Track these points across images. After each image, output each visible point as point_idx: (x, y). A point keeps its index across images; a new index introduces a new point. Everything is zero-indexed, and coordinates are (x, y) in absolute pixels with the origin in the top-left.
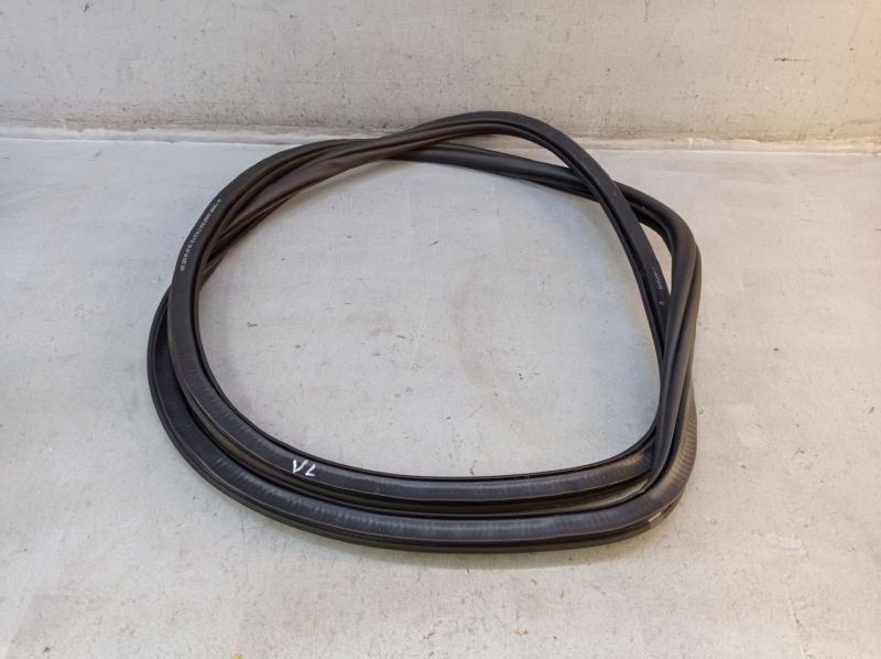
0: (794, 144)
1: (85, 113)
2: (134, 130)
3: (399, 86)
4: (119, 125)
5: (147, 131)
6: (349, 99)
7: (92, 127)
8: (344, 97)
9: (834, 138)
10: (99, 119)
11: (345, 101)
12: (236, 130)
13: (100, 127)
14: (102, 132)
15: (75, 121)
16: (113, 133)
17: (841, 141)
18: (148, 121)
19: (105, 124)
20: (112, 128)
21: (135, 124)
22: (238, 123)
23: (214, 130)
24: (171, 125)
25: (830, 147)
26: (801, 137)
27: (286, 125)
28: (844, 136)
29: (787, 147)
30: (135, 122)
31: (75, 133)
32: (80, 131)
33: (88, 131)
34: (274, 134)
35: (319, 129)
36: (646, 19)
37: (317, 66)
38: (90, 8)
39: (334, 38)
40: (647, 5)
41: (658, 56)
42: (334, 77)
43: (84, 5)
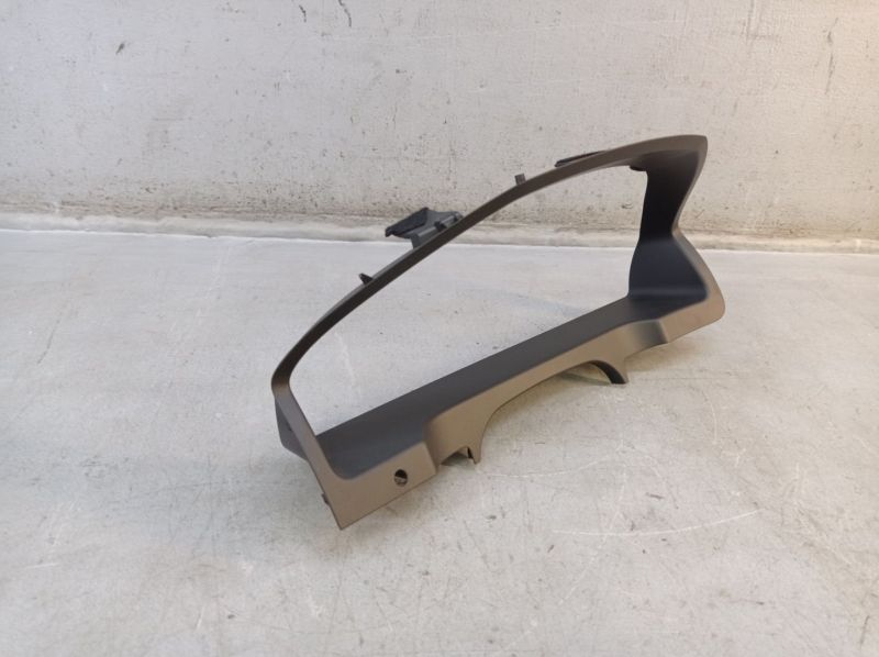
1: (91, 193)
2: (157, 219)
4: (136, 211)
5: (176, 220)
6: (455, 183)
7: (97, 213)
8: (448, 179)
10: (109, 202)
11: (450, 184)
12: (301, 221)
13: (109, 213)
14: (111, 220)
15: (73, 204)
16: (126, 221)
18: (178, 208)
19: (117, 209)
20: (127, 216)
21: (161, 210)
22: (304, 213)
23: (271, 222)
24: (211, 214)
27: (368, 215)
30: (161, 208)
31: (73, 222)
32: (79, 218)
33: (91, 220)
34: (350, 226)
36: (827, 90)
37: (421, 138)
38: (126, 48)
39: (448, 102)
40: (831, 73)
41: (834, 137)
42: (440, 153)
43: (119, 44)
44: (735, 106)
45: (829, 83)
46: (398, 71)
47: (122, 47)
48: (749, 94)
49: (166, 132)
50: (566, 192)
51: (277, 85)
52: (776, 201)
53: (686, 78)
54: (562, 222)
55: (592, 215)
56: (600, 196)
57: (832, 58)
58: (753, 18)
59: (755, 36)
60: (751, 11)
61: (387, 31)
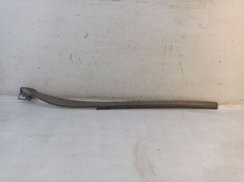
0: (225, 106)
3: (118, 88)
6: (105, 92)
8: (103, 91)
9: (236, 104)
11: (104, 92)
17: (238, 105)
22: (74, 97)
25: (235, 106)
26: (227, 104)
27: (87, 98)
28: (239, 104)
29: (223, 106)
35: (96, 99)
36: (182, 74)
37: (97, 83)
38: (40, 69)
39: (102, 77)
40: (182, 70)
41: (186, 83)
42: (101, 86)
43: (38, 68)
44: (162, 77)
45: (182, 72)
46: (91, 72)
47: (39, 68)
48: (164, 75)
49: (48, 83)
50: (128, 94)
51: (68, 74)
52: (175, 95)
53: (150, 72)
54: (128, 99)
55: (134, 98)
56: (135, 94)
57: (182, 68)
58: (163, 61)
59: (164, 64)
60: (162, 59)
61: (89, 65)
